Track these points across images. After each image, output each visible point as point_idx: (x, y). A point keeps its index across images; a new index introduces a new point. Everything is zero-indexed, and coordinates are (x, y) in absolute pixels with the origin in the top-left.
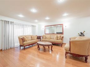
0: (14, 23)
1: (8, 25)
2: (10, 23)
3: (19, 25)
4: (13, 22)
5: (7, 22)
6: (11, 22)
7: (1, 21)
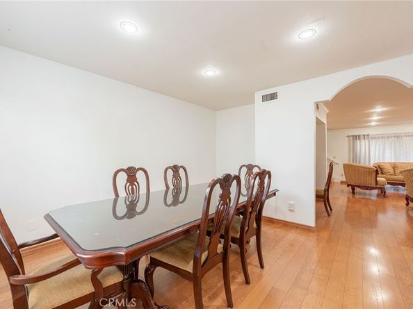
0: (370, 136)
1: (358, 141)
2: (362, 137)
3: (382, 138)
4: (368, 135)
5: (357, 137)
6: (364, 136)
7: (347, 138)
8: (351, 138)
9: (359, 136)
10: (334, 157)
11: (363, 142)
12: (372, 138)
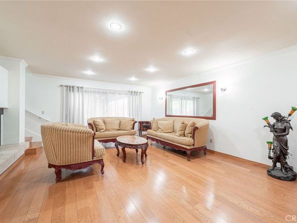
0: (84, 89)
1: (72, 93)
2: (76, 89)
3: (94, 92)
4: (82, 88)
5: (71, 89)
6: (78, 87)
7: (59, 89)
8: (65, 88)
9: (73, 87)
10: (43, 113)
11: (77, 94)
12: (86, 91)
